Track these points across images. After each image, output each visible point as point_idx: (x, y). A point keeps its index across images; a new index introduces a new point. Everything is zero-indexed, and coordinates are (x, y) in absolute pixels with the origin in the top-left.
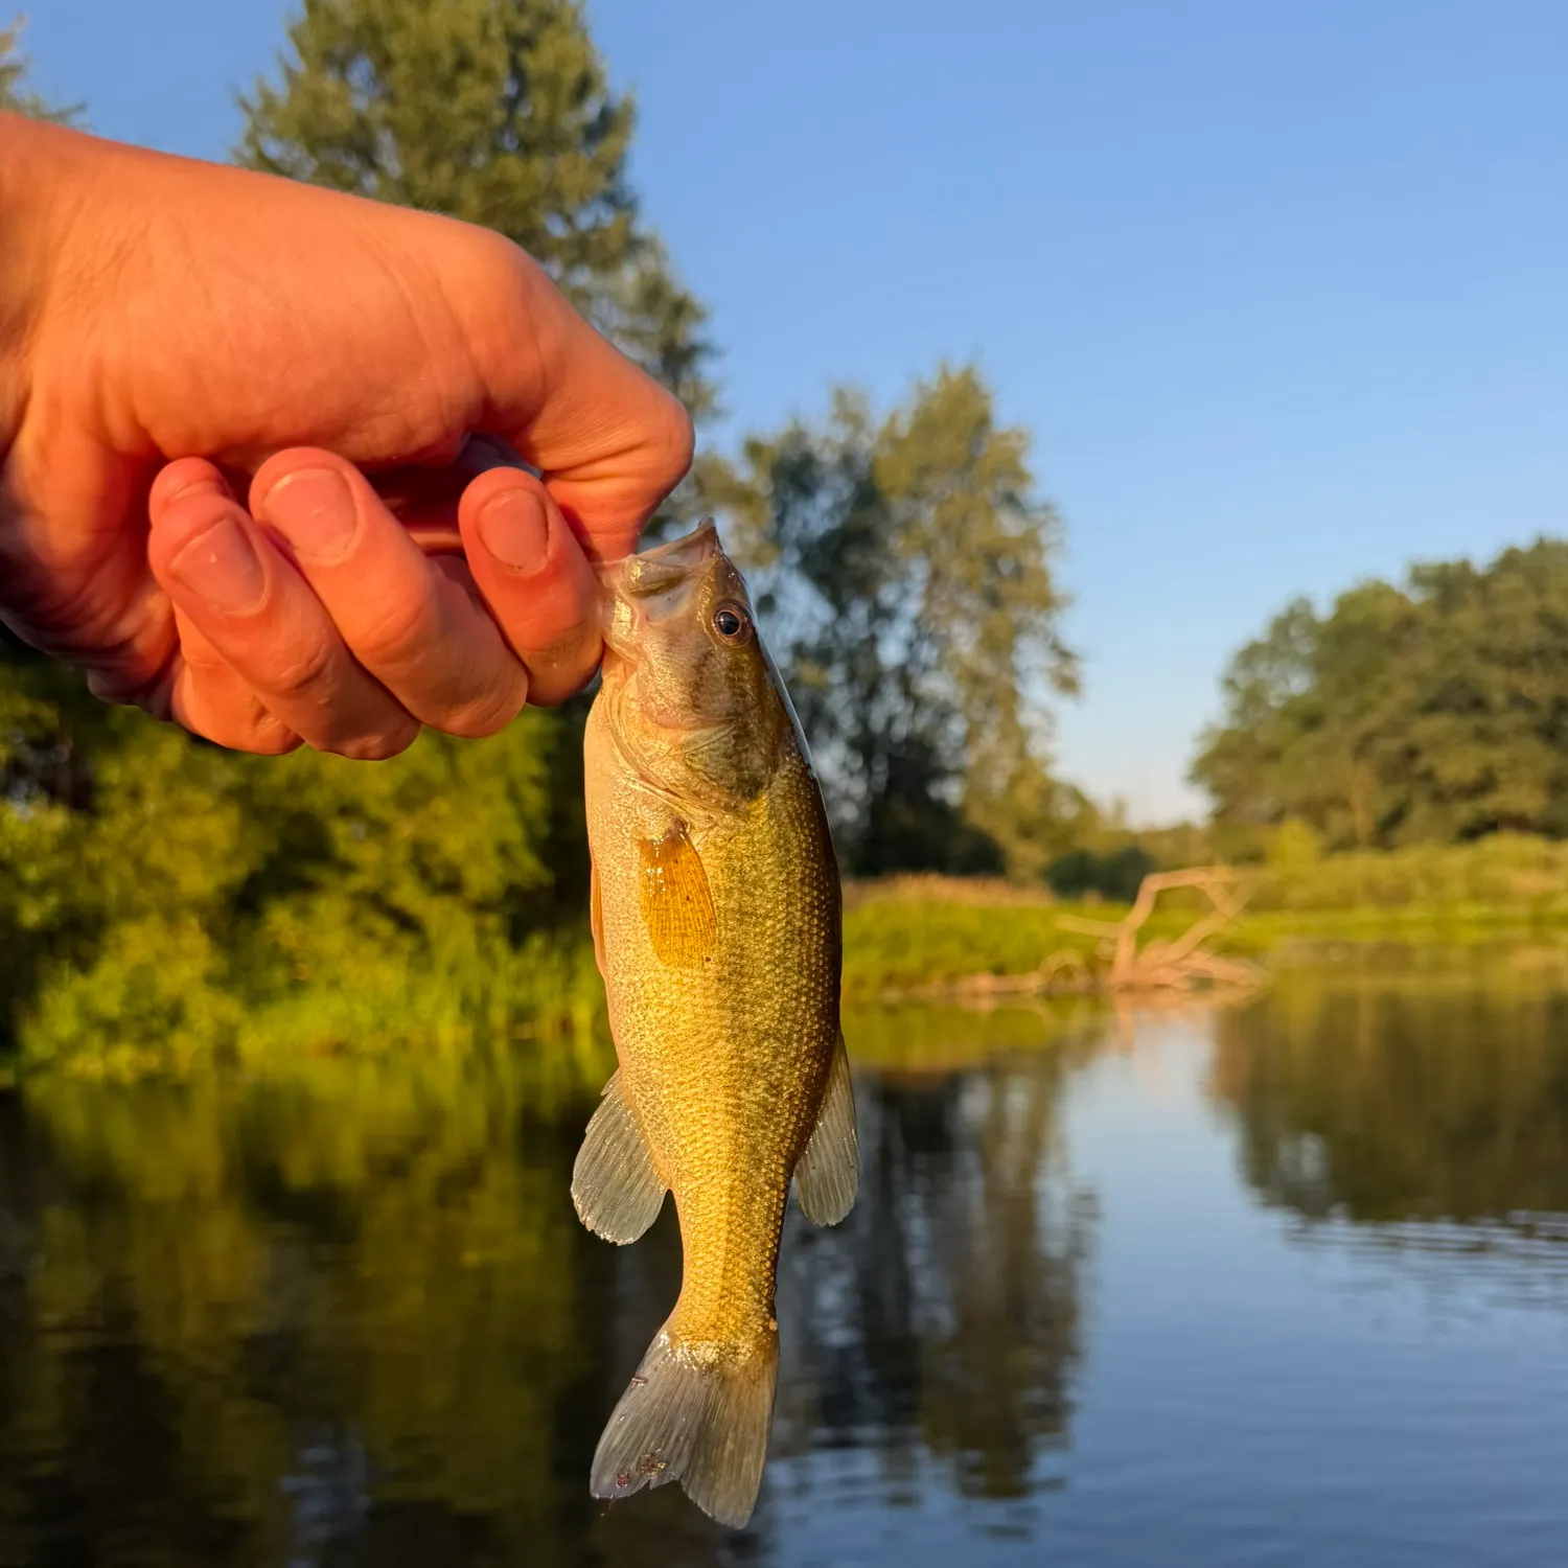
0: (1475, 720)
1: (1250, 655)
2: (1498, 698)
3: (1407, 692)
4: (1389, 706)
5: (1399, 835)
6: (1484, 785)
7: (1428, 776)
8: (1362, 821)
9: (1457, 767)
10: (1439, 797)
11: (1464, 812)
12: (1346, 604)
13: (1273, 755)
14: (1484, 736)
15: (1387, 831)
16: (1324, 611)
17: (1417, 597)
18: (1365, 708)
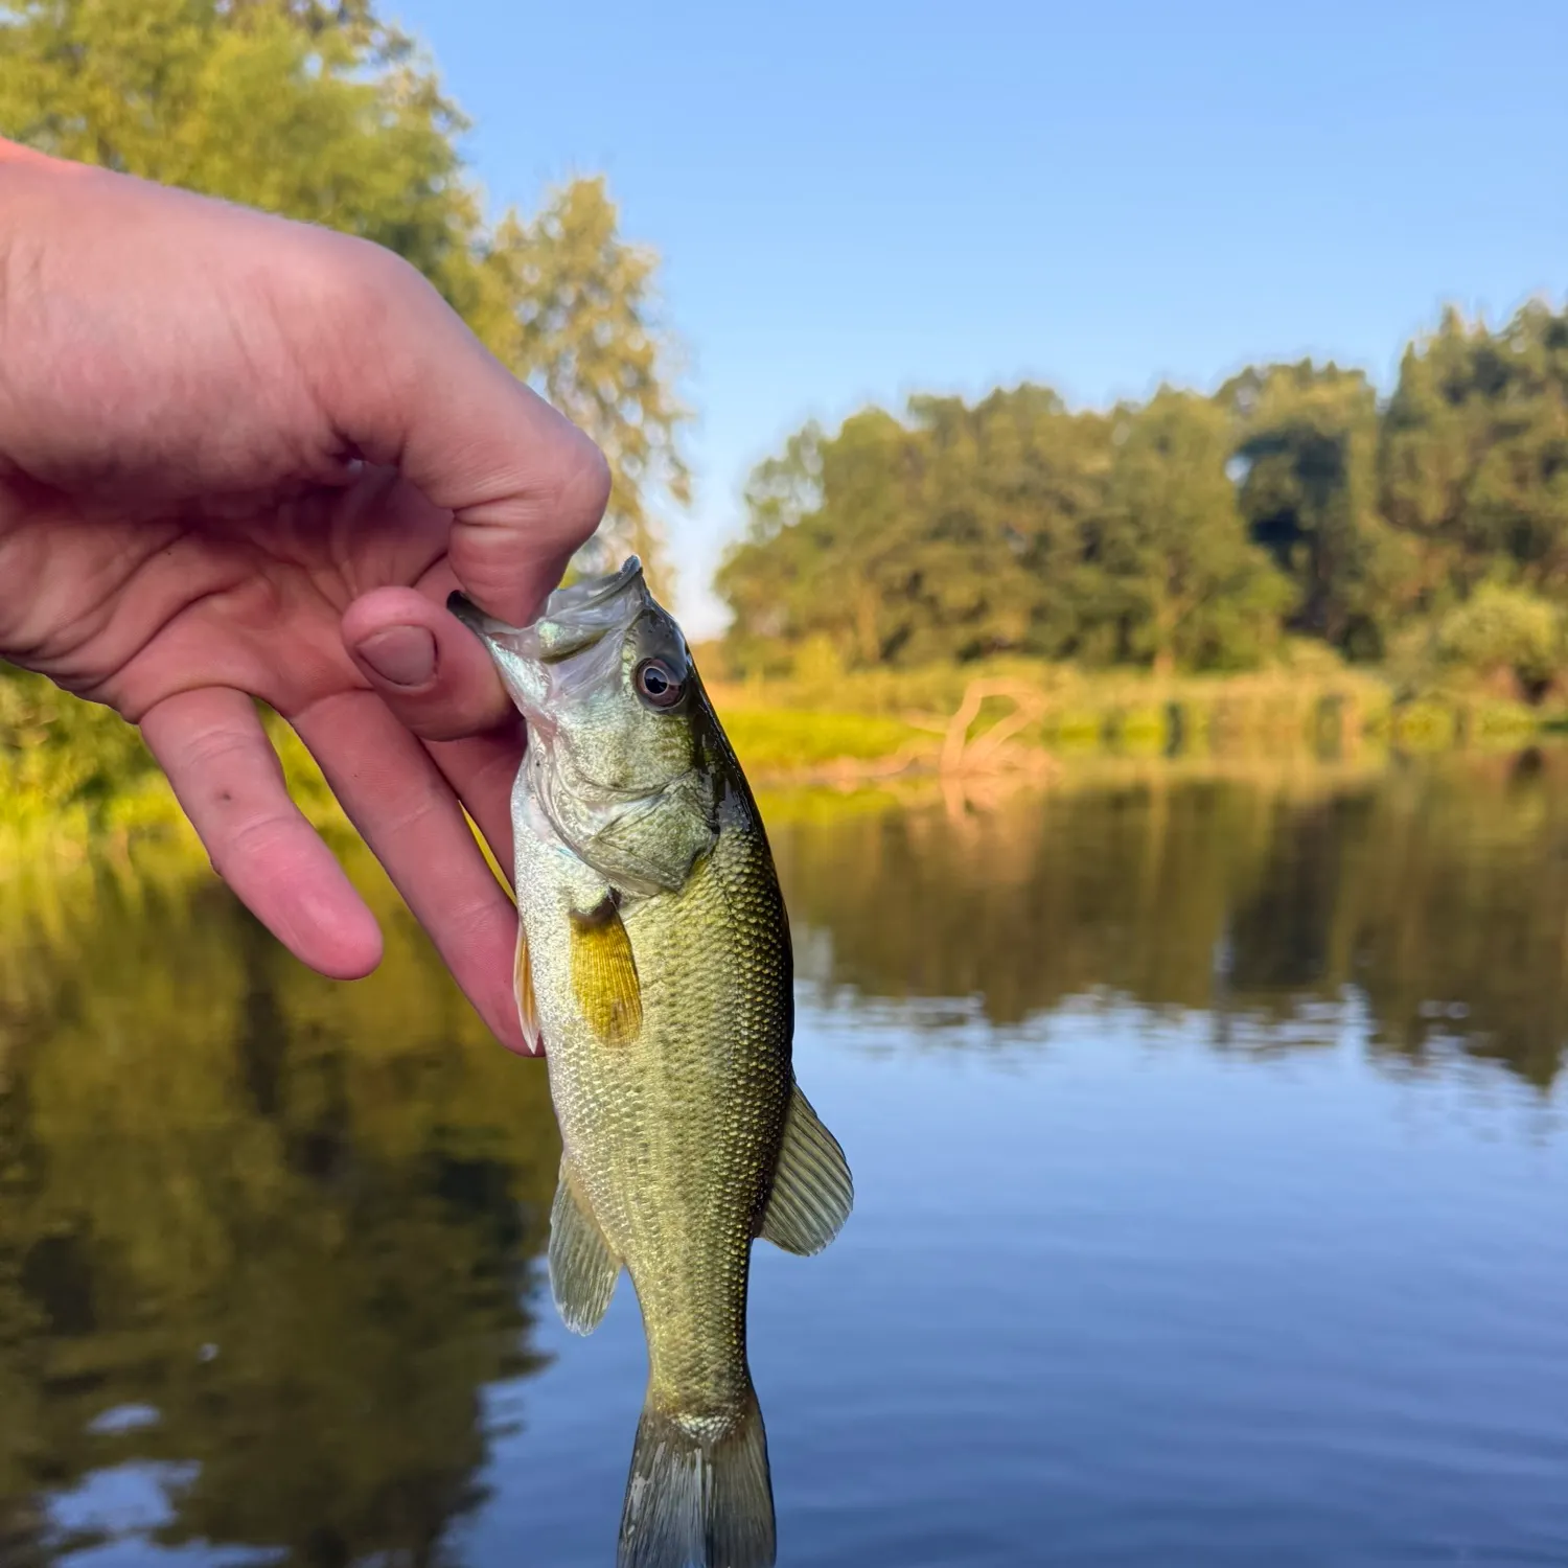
0: (972, 550)
1: (768, 471)
2: (990, 528)
3: (910, 520)
4: (897, 531)
5: (904, 654)
6: (977, 611)
7: (932, 601)
8: (870, 641)
9: (958, 593)
10: (939, 620)
11: (962, 635)
12: (852, 429)
13: (791, 572)
14: (980, 566)
15: (891, 649)
16: (832, 432)
17: (912, 425)
18: (872, 532)
